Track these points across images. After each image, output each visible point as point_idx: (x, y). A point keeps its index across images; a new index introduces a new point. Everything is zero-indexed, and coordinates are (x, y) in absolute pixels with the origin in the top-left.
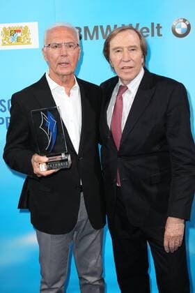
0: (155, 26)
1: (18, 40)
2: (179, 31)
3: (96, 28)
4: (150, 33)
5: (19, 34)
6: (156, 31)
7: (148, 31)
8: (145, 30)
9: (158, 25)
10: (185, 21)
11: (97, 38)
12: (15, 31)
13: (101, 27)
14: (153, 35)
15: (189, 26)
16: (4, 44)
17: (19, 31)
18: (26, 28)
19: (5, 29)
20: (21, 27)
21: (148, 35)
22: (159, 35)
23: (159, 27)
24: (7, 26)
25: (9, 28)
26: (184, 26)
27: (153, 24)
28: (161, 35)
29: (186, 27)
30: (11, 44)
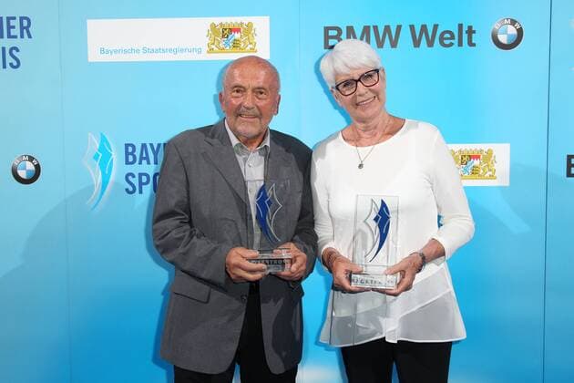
0: (465, 29)
1: (236, 44)
2: (503, 39)
3: (366, 29)
4: (456, 41)
5: (237, 36)
6: (465, 37)
7: (452, 37)
8: (447, 35)
9: (470, 28)
10: (513, 22)
12: (231, 30)
13: (376, 28)
14: (460, 44)
15: (520, 32)
16: (211, 51)
17: (238, 30)
18: (250, 26)
19: (213, 26)
20: (242, 23)
22: (471, 44)
23: (471, 31)
24: (217, 21)
25: (221, 24)
26: (512, 31)
27: (460, 26)
28: (474, 45)
29: (515, 32)
30: (222, 50)
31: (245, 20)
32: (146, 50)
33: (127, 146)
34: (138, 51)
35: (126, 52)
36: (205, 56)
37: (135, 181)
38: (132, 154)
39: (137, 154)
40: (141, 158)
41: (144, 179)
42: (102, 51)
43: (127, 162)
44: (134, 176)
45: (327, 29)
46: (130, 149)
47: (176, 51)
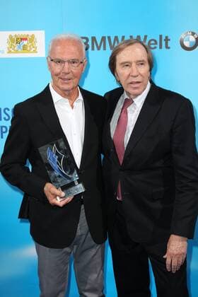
0: (164, 38)
1: (25, 48)
2: (187, 44)
3: (103, 39)
4: (158, 46)
5: (25, 42)
6: (164, 43)
7: (156, 43)
8: (153, 42)
9: (167, 37)
10: (193, 34)
12: (22, 39)
13: (109, 38)
14: (161, 47)
16: (10, 52)
17: (26, 39)
18: (33, 36)
19: (11, 37)
20: (28, 35)
21: (155, 48)
22: (167, 47)
23: (167, 40)
24: (13, 33)
25: (16, 36)
26: (193, 39)
27: (161, 36)
28: (169, 48)
30: (17, 52)
31: (30, 33)
36: (6, 55)
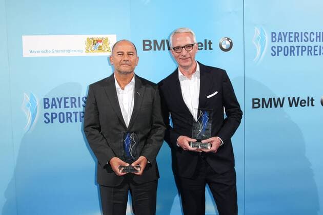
0: (208, 42)
1: (100, 48)
2: (224, 47)
3: (163, 41)
4: (204, 47)
5: (100, 44)
6: (208, 45)
7: (202, 46)
8: (200, 45)
9: (210, 41)
10: (228, 39)
11: (164, 49)
12: (97, 41)
13: (167, 41)
14: (206, 49)
15: (231, 43)
16: (87, 51)
17: (101, 41)
18: (107, 39)
19: (88, 39)
20: (103, 38)
22: (210, 49)
23: (210, 43)
24: (90, 36)
25: (92, 38)
26: (228, 43)
27: (206, 40)
28: (212, 49)
29: (229, 44)
30: (93, 51)
31: (104, 36)
32: (54, 51)
33: (45, 99)
34: (50, 51)
35: (43, 52)
36: (85, 54)
37: (49, 117)
38: (48, 103)
39: (50, 103)
40: (52, 105)
41: (54, 116)
42: (31, 51)
43: (45, 108)
44: (48, 114)
45: (144, 41)
46: (46, 101)
47: (69, 51)
